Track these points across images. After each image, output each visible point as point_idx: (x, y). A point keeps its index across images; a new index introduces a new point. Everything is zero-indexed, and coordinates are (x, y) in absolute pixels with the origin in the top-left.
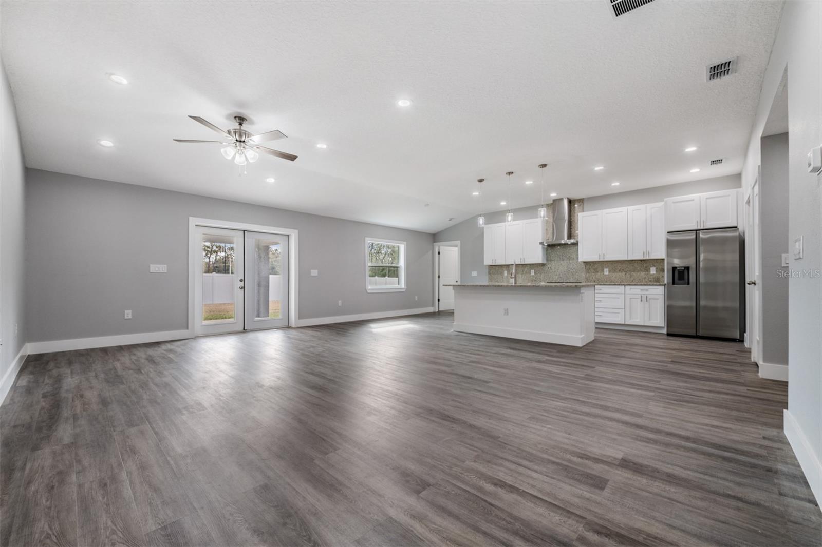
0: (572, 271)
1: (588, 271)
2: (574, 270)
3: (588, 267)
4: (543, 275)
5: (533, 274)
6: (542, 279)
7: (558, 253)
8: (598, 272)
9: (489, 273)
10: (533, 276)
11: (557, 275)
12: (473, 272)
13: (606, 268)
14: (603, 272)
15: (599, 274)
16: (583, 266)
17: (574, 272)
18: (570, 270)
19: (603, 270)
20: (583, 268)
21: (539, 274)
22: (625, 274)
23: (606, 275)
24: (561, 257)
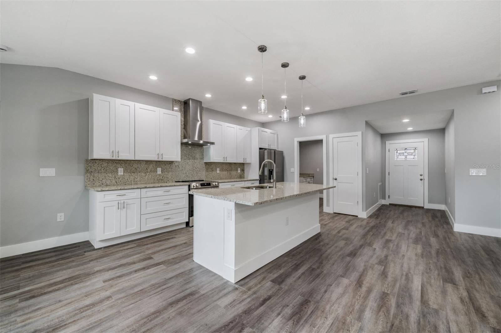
0: (196, 170)
1: (207, 170)
2: (198, 169)
3: (207, 166)
4: (170, 173)
5: (160, 173)
6: (170, 177)
7: (185, 152)
8: (213, 171)
9: (87, 171)
10: (159, 175)
11: (184, 174)
12: (41, 169)
13: (218, 168)
14: (216, 171)
15: (214, 172)
16: (204, 166)
17: (197, 171)
18: (195, 168)
19: (216, 170)
20: (204, 167)
21: (166, 173)
22: (228, 173)
23: (218, 173)
24: (188, 156)
